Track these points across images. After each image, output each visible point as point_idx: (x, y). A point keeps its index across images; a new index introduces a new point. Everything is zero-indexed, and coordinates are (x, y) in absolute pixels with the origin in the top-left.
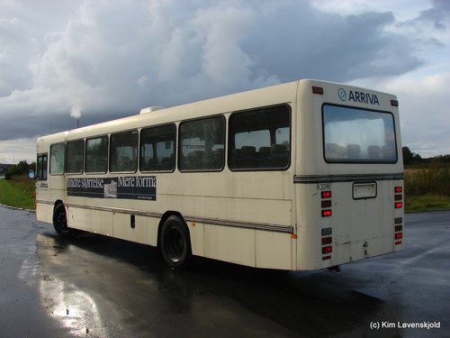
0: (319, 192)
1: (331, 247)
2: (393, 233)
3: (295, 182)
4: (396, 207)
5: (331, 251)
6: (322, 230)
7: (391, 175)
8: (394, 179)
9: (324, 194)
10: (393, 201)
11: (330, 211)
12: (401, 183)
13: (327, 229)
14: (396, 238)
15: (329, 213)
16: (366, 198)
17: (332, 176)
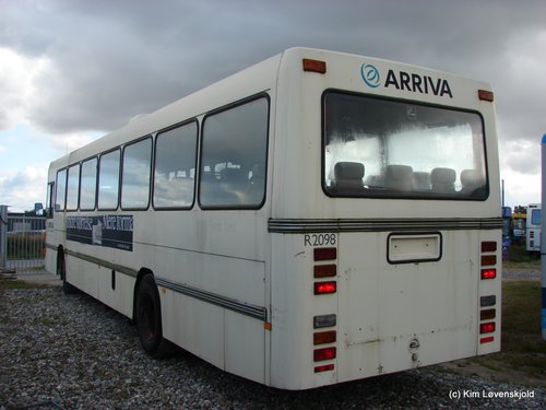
0: (310, 250)
1: (334, 349)
2: (476, 322)
3: (270, 230)
4: (483, 277)
5: (334, 356)
6: (315, 318)
7: (476, 220)
8: (481, 228)
9: (320, 254)
10: (478, 267)
11: (334, 283)
12: (495, 236)
13: (326, 317)
14: (482, 332)
15: (330, 288)
16: (417, 261)
17: (339, 221)
